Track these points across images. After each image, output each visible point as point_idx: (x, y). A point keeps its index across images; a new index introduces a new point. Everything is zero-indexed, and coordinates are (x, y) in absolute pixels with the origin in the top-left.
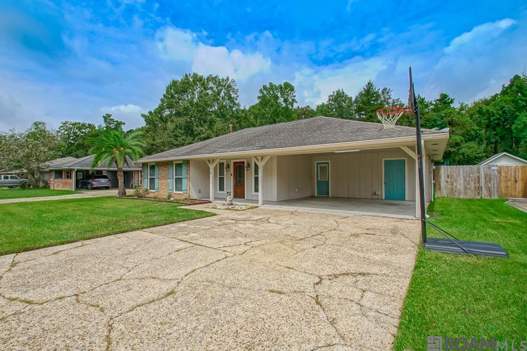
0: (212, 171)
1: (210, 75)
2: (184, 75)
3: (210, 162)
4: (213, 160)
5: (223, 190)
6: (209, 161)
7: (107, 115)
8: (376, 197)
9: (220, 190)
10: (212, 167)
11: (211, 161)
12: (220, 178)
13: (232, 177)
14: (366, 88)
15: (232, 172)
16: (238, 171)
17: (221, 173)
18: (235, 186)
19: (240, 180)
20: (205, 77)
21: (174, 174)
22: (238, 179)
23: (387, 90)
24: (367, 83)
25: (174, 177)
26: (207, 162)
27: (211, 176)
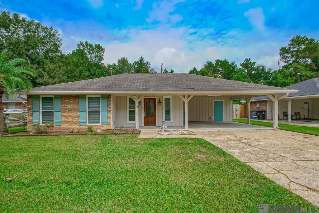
5: (134, 121)
8: (210, 120)
10: (137, 102)
13: (143, 110)
14: (140, 59)
15: (143, 106)
16: (148, 105)
23: (149, 63)
24: (140, 57)
25: (87, 110)
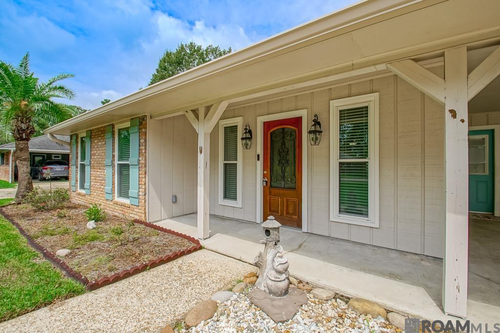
0: (203, 142)
1: (210, 46)
2: (180, 46)
3: (197, 117)
4: (208, 109)
5: (235, 198)
6: (195, 112)
7: (105, 100)
9: (225, 197)
10: (203, 130)
11: (201, 113)
12: (226, 165)
13: (260, 164)
15: (260, 150)
16: (278, 145)
17: (230, 152)
18: (270, 188)
19: (283, 172)
20: (204, 48)
21: (116, 154)
22: (277, 168)
25: (117, 162)
26: (191, 116)
27: (202, 159)
